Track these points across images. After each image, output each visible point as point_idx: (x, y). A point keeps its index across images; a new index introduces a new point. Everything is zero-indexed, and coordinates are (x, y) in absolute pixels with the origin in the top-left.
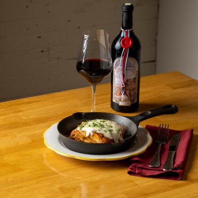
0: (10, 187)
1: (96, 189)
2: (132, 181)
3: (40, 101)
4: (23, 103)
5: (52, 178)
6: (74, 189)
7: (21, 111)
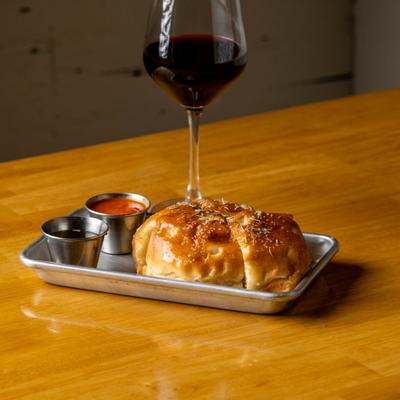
0: (12, 388)
1: (259, 385)
2: (357, 364)
3: (59, 167)
4: (12, 174)
5: (127, 363)
6: (196, 388)
7: (8, 194)
